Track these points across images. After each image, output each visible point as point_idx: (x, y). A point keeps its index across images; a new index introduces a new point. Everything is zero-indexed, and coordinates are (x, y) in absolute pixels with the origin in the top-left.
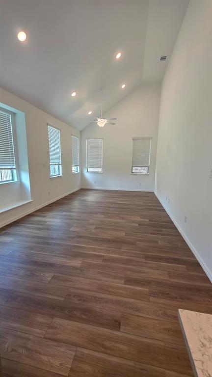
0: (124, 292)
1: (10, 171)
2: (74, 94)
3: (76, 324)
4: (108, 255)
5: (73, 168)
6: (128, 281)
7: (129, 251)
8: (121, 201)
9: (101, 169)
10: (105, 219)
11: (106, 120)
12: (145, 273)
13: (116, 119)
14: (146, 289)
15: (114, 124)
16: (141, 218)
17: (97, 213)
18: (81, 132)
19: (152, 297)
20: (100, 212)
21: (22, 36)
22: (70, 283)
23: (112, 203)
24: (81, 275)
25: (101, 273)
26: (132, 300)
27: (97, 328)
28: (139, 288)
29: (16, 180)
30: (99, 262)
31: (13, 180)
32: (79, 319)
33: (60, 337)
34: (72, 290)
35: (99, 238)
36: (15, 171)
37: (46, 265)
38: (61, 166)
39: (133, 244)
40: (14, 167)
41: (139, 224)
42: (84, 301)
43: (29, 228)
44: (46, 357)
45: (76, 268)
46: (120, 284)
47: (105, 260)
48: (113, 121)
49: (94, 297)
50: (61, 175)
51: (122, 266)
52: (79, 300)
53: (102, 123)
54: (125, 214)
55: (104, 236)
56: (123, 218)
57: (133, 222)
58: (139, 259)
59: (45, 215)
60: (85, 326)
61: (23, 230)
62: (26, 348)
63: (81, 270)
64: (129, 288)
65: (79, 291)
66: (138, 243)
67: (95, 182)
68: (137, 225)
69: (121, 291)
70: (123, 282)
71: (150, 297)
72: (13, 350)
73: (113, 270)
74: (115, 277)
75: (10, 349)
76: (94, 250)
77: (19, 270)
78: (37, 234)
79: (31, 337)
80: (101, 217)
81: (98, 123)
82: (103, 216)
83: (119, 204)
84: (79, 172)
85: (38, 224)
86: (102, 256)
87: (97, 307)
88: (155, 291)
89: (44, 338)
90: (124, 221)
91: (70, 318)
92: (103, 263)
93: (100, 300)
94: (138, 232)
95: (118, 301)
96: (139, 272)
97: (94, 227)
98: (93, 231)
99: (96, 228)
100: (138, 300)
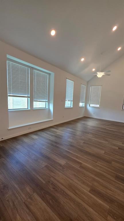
0: (86, 198)
1: (45, 102)
2: (83, 60)
3: (44, 205)
4: (85, 164)
5: (80, 103)
6: (93, 191)
7: (102, 166)
8: (110, 128)
9: (99, 105)
10: (92, 138)
11: (103, 73)
12: (111, 191)
13: (110, 71)
14: (107, 206)
15: (109, 75)
16: (122, 144)
17: (88, 133)
18: (88, 82)
19: (110, 217)
20: (91, 133)
21: (53, 33)
22: (53, 174)
23: (102, 128)
24: (62, 171)
25: (75, 175)
26: (91, 210)
27: (56, 216)
28: (100, 202)
29: (47, 107)
30: (77, 167)
31: (46, 107)
32: (47, 202)
33: (32, 207)
34: (52, 179)
35: (84, 150)
36: (47, 103)
37: (46, 157)
38: (72, 102)
39: (108, 162)
40: (47, 101)
41: (119, 148)
42: (56, 190)
43: (47, 134)
44: (19, 217)
45: (60, 165)
46: (86, 190)
47: (82, 167)
48: (109, 73)
49: (63, 191)
50: (72, 107)
51: (93, 176)
52: (53, 188)
53: (100, 75)
54: (110, 138)
55: (88, 150)
56: (107, 141)
57: (115, 145)
58: (109, 176)
59: (58, 128)
60: (49, 210)
61: (44, 134)
62: (13, 203)
63: (63, 168)
64: (91, 197)
65: (56, 182)
66: (113, 162)
67: (94, 113)
68: (117, 148)
69: (84, 197)
70: (89, 189)
71: (109, 216)
72: (8, 201)
73: (85, 177)
74: (84, 183)
75: (7, 199)
76: (77, 157)
77: (32, 155)
78: (50, 138)
79: (19, 198)
80: (90, 136)
81: (97, 75)
82: (92, 136)
83: (108, 130)
84: (84, 106)
85: (52, 133)
86: (81, 163)
87: (62, 200)
88: (115, 212)
89: (24, 203)
90: (107, 142)
91: (43, 198)
92: (79, 169)
93: (66, 195)
94: (116, 154)
95: (79, 203)
96: (106, 188)
97: (83, 142)
98: (82, 144)
99: (84, 143)
100: (96, 212)
